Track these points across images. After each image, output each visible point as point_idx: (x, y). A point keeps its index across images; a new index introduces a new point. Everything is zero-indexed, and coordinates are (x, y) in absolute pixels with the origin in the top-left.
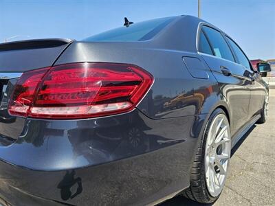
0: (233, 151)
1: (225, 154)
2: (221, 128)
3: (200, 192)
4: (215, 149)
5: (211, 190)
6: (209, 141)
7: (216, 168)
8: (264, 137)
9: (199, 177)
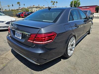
0: (76, 45)
1: (74, 46)
2: (73, 40)
3: (66, 55)
4: (71, 45)
5: (69, 55)
6: (69, 44)
7: (71, 49)
8: (88, 39)
9: (66, 52)
